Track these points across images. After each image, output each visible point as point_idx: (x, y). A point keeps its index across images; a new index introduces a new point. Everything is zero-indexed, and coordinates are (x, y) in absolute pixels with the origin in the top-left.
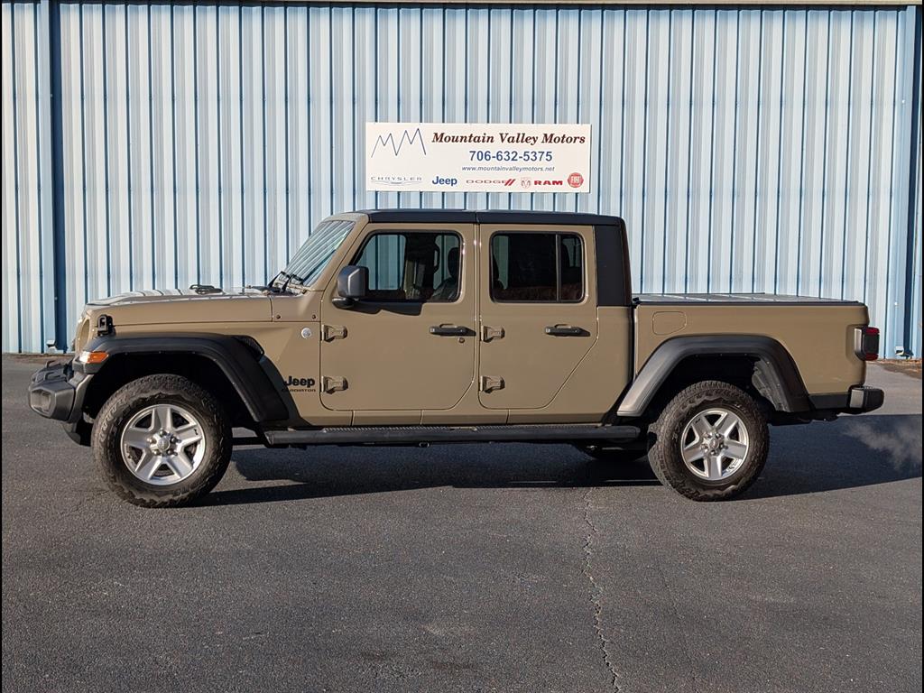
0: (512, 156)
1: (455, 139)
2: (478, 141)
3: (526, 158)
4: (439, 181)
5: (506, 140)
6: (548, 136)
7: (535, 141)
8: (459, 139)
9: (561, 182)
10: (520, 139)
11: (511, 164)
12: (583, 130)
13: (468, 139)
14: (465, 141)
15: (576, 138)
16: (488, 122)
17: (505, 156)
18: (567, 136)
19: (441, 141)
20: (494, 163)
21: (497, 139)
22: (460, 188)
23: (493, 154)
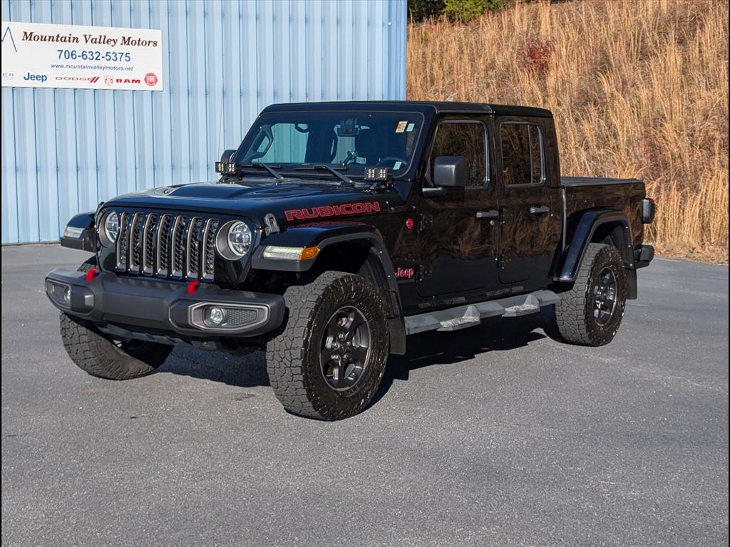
0: (95, 56)
1: (43, 39)
2: (65, 41)
3: (108, 58)
4: (30, 77)
5: (90, 41)
6: (126, 39)
7: (115, 43)
8: (47, 38)
9: (139, 81)
10: (102, 41)
11: (94, 63)
12: (156, 35)
13: (55, 38)
14: (53, 41)
15: (149, 42)
16: (72, 24)
17: (89, 56)
18: (142, 40)
19: (30, 39)
20: (79, 61)
21: (82, 39)
22: (50, 83)
23: (79, 53)
